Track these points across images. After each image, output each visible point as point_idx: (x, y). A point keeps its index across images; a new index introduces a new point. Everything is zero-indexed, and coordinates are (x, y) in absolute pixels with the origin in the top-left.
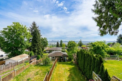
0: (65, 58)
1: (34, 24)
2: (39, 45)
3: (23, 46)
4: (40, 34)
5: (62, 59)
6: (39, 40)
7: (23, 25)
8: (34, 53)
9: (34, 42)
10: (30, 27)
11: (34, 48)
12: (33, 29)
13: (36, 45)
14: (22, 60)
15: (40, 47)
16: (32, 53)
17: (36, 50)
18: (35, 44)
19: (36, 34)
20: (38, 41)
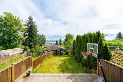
0: (62, 51)
1: (30, 19)
2: (35, 40)
3: (16, 39)
4: (37, 29)
5: (59, 53)
6: (36, 36)
7: (16, 17)
8: (30, 49)
9: (30, 37)
10: (26, 22)
11: (30, 43)
12: (29, 24)
13: (32, 41)
14: (14, 53)
15: (36, 43)
16: (27, 48)
17: (32, 45)
18: (31, 39)
19: (32, 29)
20: (34, 36)
